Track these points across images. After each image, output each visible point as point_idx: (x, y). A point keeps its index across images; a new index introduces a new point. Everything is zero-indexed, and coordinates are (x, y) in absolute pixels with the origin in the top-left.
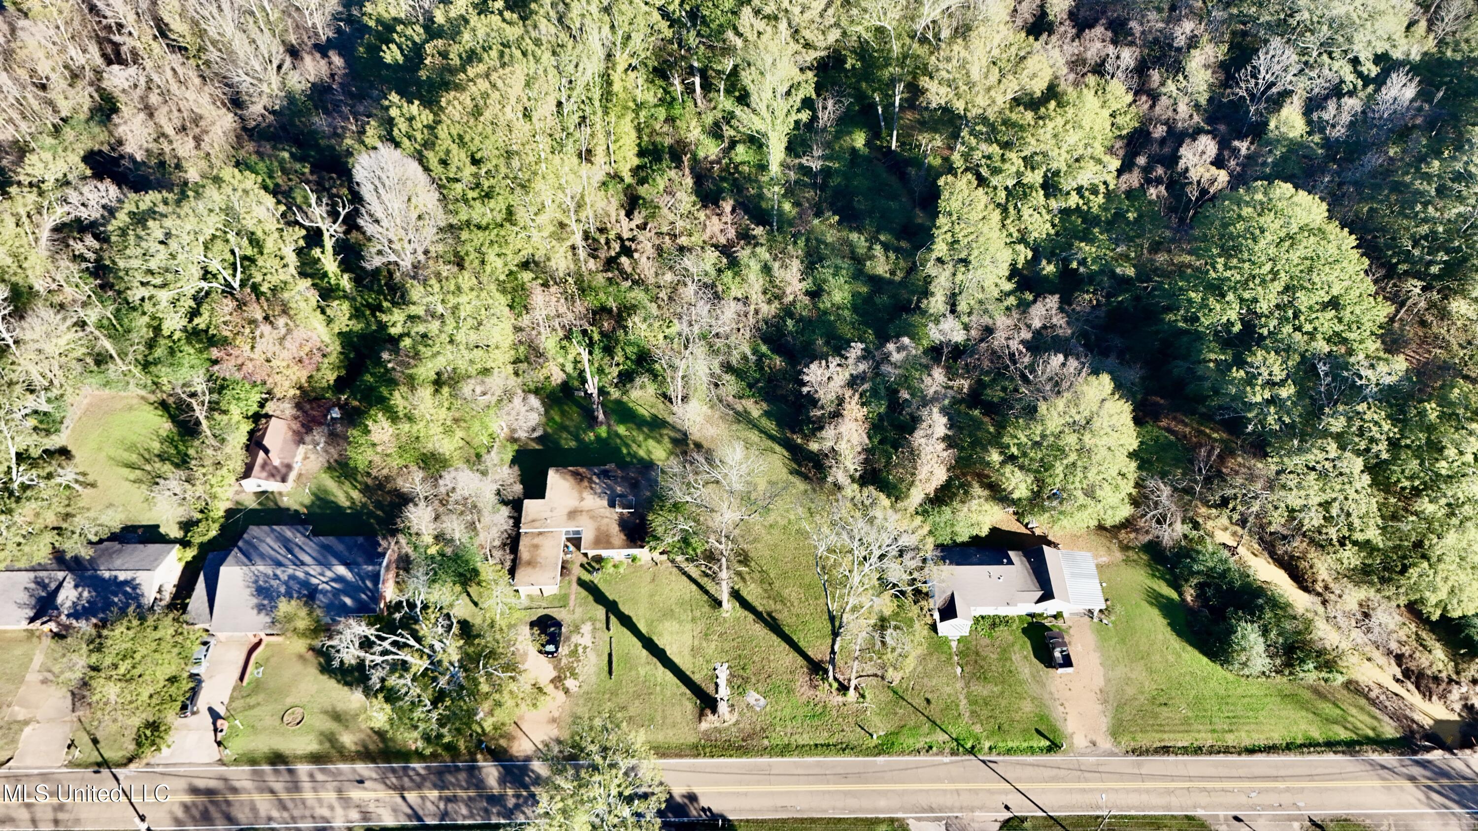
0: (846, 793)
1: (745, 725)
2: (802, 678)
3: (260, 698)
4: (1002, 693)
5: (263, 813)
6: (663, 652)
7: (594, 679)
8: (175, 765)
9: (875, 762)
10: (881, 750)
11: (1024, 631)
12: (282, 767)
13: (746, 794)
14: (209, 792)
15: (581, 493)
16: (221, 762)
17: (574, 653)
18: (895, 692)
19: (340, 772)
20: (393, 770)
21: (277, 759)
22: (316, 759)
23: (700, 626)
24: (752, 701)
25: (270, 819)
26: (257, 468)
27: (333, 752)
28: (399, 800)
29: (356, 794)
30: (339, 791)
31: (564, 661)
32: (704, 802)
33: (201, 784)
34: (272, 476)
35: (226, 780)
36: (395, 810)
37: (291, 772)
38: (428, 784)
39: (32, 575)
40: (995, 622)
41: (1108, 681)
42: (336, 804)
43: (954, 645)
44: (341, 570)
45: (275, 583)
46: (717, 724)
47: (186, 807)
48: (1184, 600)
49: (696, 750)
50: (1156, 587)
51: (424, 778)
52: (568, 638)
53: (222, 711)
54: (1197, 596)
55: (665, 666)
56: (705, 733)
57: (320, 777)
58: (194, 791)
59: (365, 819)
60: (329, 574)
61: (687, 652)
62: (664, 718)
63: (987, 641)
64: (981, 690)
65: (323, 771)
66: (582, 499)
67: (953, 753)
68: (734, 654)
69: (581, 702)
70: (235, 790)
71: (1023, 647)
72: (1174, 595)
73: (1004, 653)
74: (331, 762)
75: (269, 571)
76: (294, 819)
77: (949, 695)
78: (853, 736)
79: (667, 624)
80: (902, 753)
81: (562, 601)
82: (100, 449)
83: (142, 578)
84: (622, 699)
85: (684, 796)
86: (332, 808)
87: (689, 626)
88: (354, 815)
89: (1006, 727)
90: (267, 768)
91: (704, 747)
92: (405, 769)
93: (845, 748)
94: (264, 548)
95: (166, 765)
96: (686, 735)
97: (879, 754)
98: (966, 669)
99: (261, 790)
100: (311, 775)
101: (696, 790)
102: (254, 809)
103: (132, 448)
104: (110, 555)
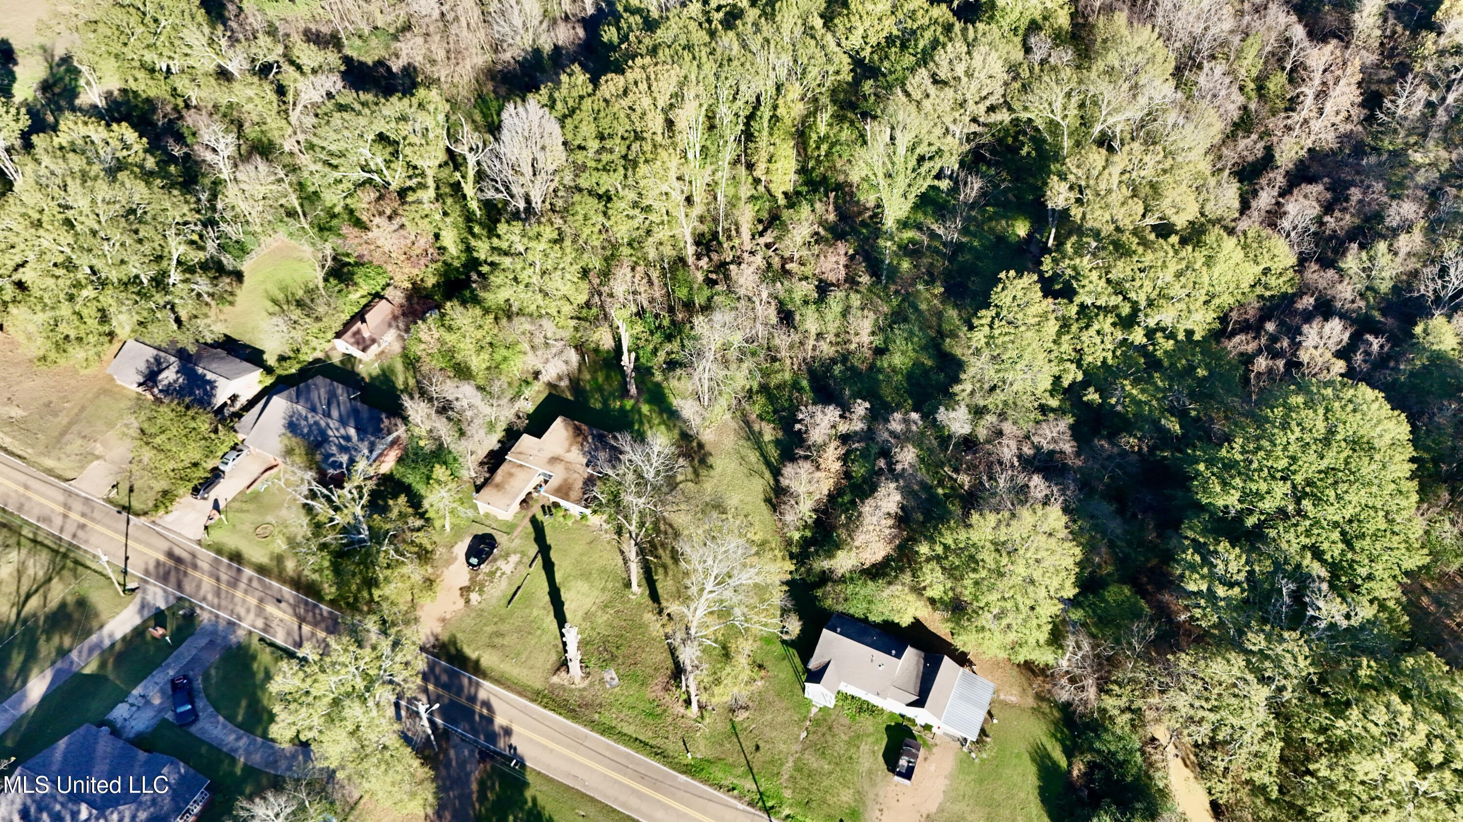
0: (634, 792)
1: (588, 695)
2: (662, 678)
3: (251, 506)
4: (831, 773)
5: (202, 592)
6: (562, 604)
7: (494, 601)
8: (169, 530)
9: (676, 777)
10: (688, 770)
11: (888, 728)
12: (235, 565)
13: (552, 751)
14: (179, 560)
15: (571, 445)
16: (199, 543)
17: (492, 574)
18: (734, 727)
19: (270, 587)
20: (306, 603)
21: (236, 557)
22: (262, 570)
23: (606, 597)
24: (607, 677)
25: (204, 599)
26: (349, 333)
27: (276, 570)
28: (296, 627)
29: (271, 609)
30: (261, 600)
31: (481, 577)
32: (514, 741)
33: (178, 551)
34: (357, 343)
35: (194, 556)
36: (289, 633)
37: (239, 570)
38: (323, 625)
39: (155, 352)
40: (865, 708)
41: (941, 810)
42: (253, 610)
43: (814, 710)
44: (352, 432)
45: (303, 423)
46: (566, 683)
47: (158, 564)
48: (1070, 772)
49: (537, 696)
50: (1049, 747)
51: (323, 618)
52: (495, 560)
53: (222, 505)
54: (1085, 774)
55: (556, 616)
56: (552, 685)
57: (255, 584)
58: (170, 555)
59: (265, 630)
60: (342, 431)
61: (580, 613)
62: (528, 658)
63: (847, 721)
64: (812, 761)
65: (259, 580)
66: (569, 451)
67: (751, 804)
68: (617, 632)
69: (473, 615)
70: (195, 567)
71: (876, 742)
72: (1063, 763)
73: (855, 741)
74: (270, 577)
75: (304, 412)
76: (219, 607)
77: (781, 752)
78: (673, 746)
79: (580, 583)
80: (705, 781)
81: (509, 528)
82: (263, 282)
83: (221, 382)
84: (504, 627)
85: (502, 727)
86: (248, 611)
87: (596, 593)
88: (260, 623)
89: (814, 805)
90: (225, 560)
91: (544, 696)
92: (315, 606)
93: (660, 754)
94: (314, 395)
95: (164, 528)
96: (536, 681)
97: (684, 773)
98: (811, 737)
99: (211, 575)
100: (250, 580)
101: (515, 728)
102: (199, 586)
103: (284, 289)
104: (214, 358)
